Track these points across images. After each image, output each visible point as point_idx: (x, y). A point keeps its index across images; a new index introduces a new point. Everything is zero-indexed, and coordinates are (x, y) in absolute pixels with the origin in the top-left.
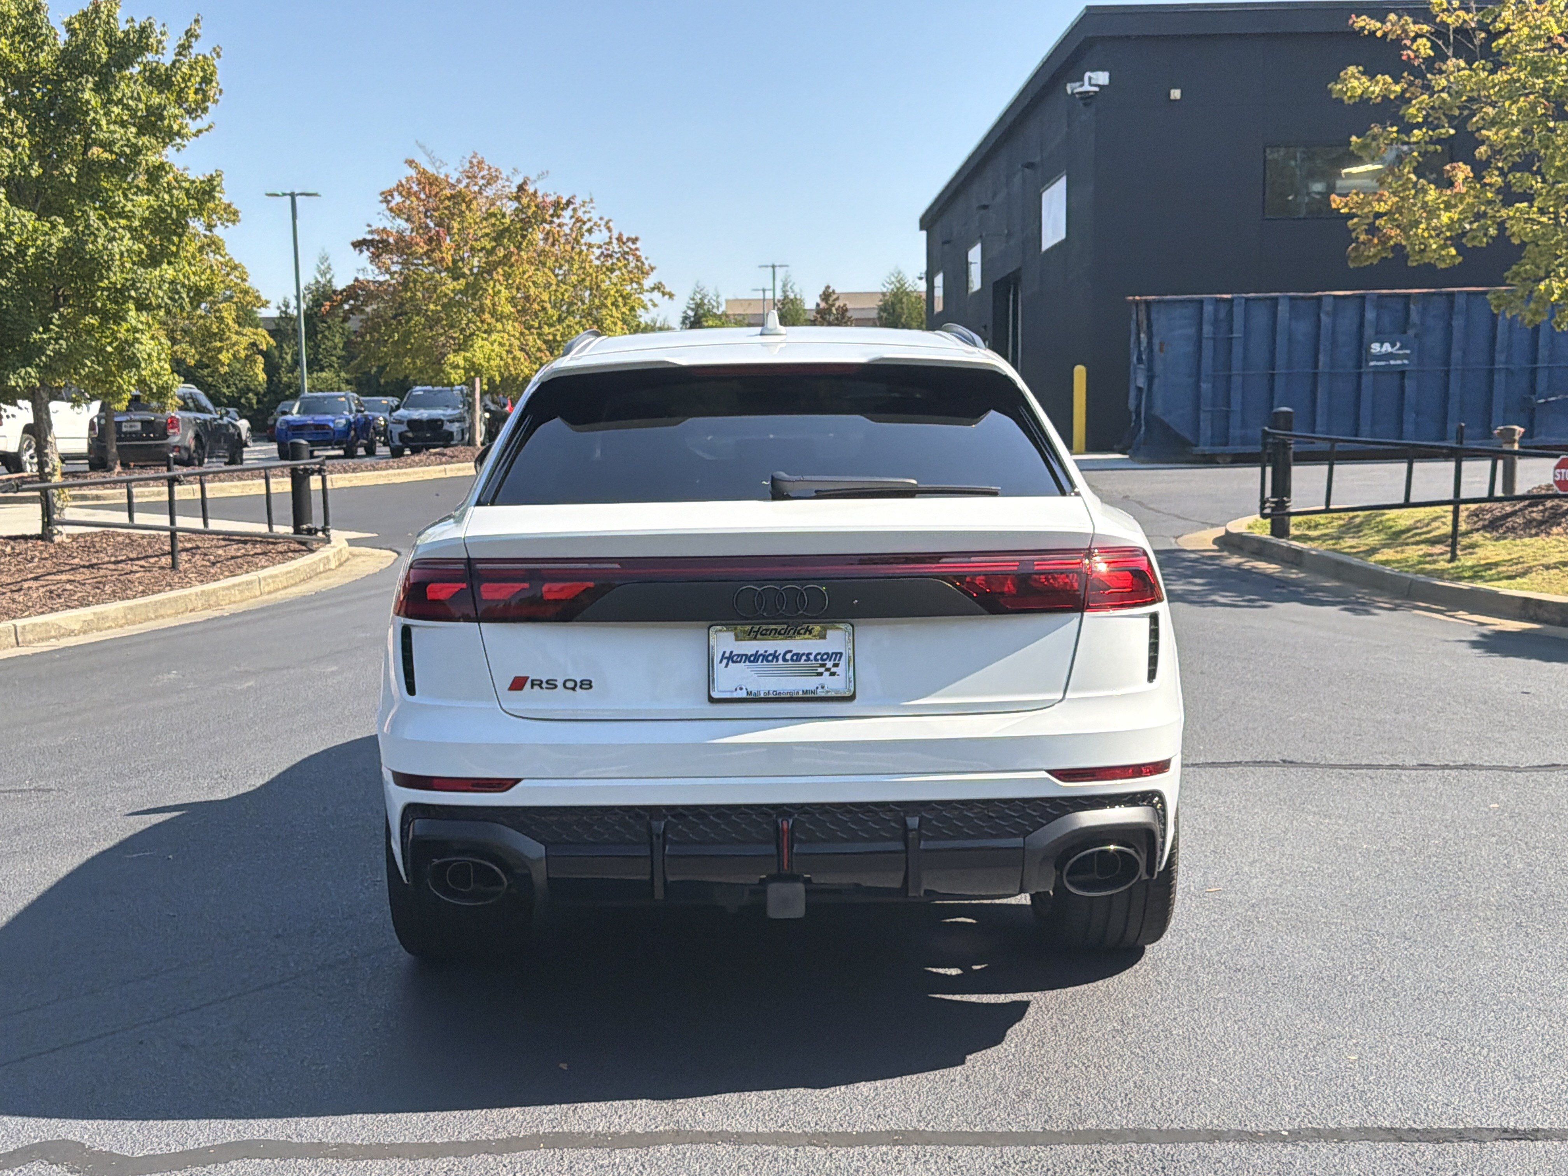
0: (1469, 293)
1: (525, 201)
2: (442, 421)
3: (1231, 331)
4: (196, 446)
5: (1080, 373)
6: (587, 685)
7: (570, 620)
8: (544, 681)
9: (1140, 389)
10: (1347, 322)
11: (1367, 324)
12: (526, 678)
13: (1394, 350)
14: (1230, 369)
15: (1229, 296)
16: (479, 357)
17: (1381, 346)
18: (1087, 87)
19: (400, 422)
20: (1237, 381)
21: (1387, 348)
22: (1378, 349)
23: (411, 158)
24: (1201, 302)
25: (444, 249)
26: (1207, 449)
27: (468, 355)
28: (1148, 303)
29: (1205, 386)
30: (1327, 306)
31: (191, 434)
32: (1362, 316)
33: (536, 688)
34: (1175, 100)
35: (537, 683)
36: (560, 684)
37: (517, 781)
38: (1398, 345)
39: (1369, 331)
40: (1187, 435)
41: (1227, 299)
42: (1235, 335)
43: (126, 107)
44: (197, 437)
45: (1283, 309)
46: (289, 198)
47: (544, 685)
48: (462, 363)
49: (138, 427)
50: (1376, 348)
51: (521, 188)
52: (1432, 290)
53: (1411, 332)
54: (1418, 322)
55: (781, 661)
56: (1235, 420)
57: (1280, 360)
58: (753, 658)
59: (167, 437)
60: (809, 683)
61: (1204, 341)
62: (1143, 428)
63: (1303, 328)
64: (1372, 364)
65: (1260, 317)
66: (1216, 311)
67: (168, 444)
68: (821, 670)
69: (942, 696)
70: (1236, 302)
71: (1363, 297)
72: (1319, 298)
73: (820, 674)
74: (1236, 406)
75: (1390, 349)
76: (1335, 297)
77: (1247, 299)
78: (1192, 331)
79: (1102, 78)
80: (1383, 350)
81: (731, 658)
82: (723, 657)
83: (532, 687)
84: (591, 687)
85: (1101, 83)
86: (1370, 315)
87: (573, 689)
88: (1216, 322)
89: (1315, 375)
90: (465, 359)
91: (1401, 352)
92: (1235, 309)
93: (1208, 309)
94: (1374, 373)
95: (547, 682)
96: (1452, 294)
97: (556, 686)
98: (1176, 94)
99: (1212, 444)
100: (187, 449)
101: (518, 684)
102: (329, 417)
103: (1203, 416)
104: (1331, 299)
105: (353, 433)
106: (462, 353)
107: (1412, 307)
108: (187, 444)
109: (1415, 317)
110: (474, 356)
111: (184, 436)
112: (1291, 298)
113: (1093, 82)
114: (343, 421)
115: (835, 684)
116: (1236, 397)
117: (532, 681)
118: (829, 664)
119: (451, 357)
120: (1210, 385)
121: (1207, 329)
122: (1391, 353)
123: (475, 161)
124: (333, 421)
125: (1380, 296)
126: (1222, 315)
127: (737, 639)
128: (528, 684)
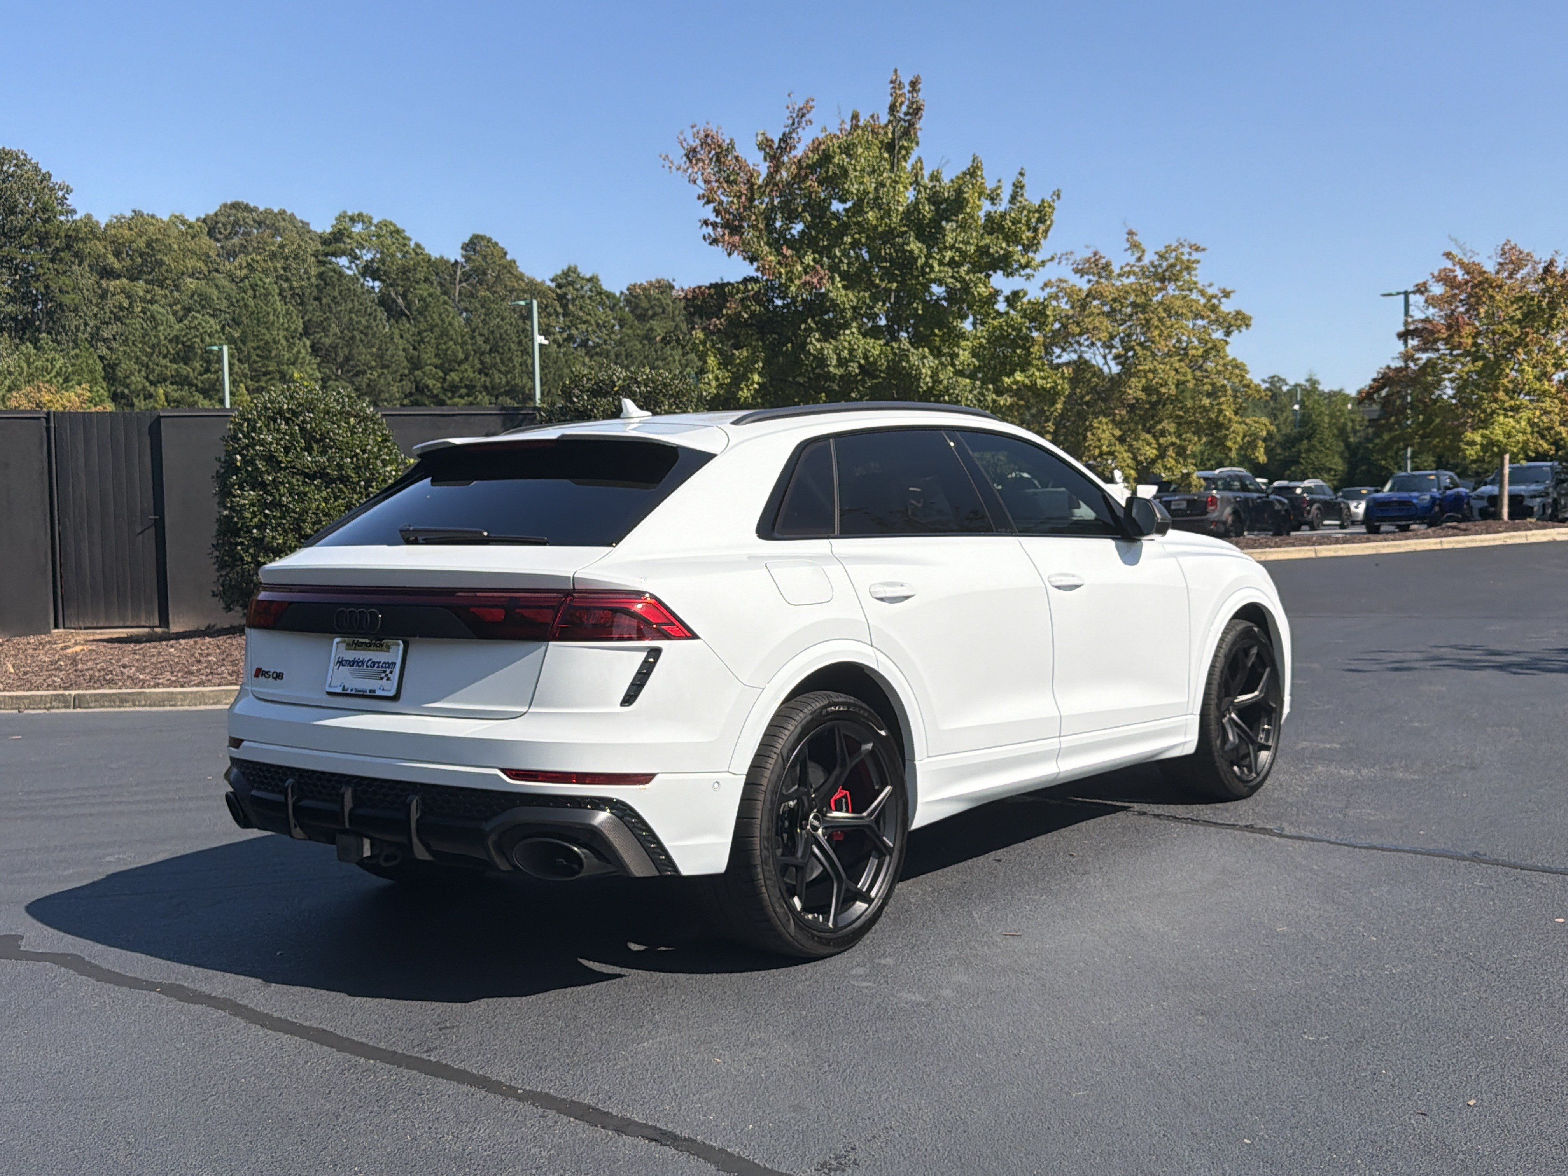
1: (1550, 281)
2: (1521, 496)
4: (1234, 521)
6: (281, 676)
16: (1497, 433)
19: (1480, 498)
23: (1447, 250)
25: (1463, 334)
27: (1488, 432)
31: (1228, 510)
43: (958, 250)
44: (1235, 512)
46: (1402, 297)
48: (1478, 439)
49: (1184, 505)
51: (1546, 270)
55: (364, 667)
58: (352, 664)
59: (1206, 513)
60: (372, 685)
67: (1207, 520)
68: (382, 675)
69: (449, 702)
73: (382, 678)
81: (339, 662)
84: (283, 678)
90: (1483, 436)
100: (1225, 523)
102: (1415, 494)
105: (1437, 509)
106: (1481, 431)
108: (1224, 518)
110: (1492, 433)
111: (1222, 513)
114: (1427, 497)
115: (388, 687)
119: (1469, 435)
123: (1507, 248)
124: (1417, 498)
127: (347, 648)
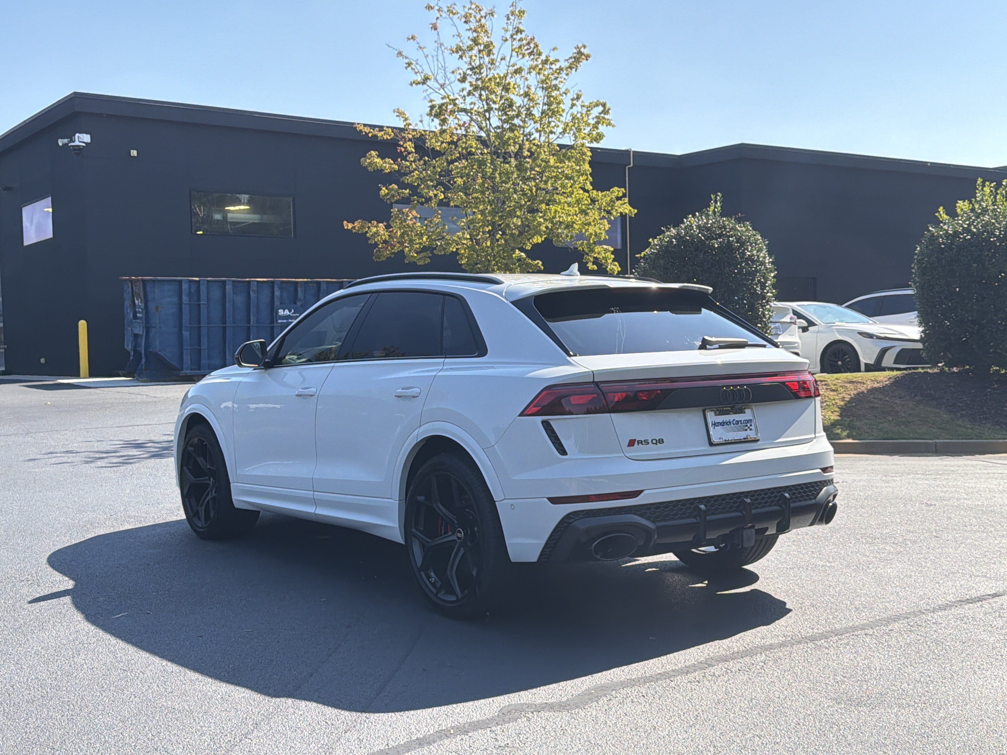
0: (327, 282)
3: (199, 300)
5: (82, 325)
6: (661, 441)
7: (654, 410)
8: (643, 440)
9: (136, 336)
10: (265, 296)
11: (276, 299)
12: (635, 440)
13: (291, 314)
14: (200, 324)
15: (197, 279)
17: (284, 311)
18: (77, 143)
20: (204, 331)
21: (287, 312)
22: (282, 313)
24: (180, 282)
26: (189, 372)
28: (143, 281)
29: (186, 334)
30: (254, 287)
32: (273, 293)
33: (640, 444)
34: (134, 157)
35: (641, 442)
36: (650, 441)
37: (641, 492)
38: (293, 311)
39: (277, 303)
40: (175, 363)
41: (196, 281)
42: (201, 303)
45: (229, 287)
47: (643, 443)
50: (281, 312)
52: (309, 280)
53: (299, 304)
54: (302, 298)
55: (732, 425)
56: (204, 354)
57: (229, 320)
58: (722, 424)
60: (741, 435)
61: (183, 306)
62: (143, 360)
63: (240, 299)
64: (279, 321)
65: (216, 293)
66: (190, 288)
68: (746, 428)
70: (201, 282)
71: (273, 283)
72: (249, 282)
73: (746, 430)
74: (204, 346)
75: (288, 313)
76: (258, 281)
77: (208, 281)
78: (175, 299)
79: (87, 138)
80: (285, 313)
81: (715, 424)
82: (712, 424)
83: (638, 444)
84: (663, 442)
85: (86, 141)
86: (277, 293)
87: (656, 444)
88: (190, 294)
89: (249, 328)
91: (294, 315)
92: (202, 287)
93: (185, 286)
94: (281, 326)
95: (644, 441)
96: (320, 282)
97: (648, 443)
98: (134, 153)
99: (191, 369)
101: (632, 443)
103: (185, 352)
104: (256, 283)
107: (299, 289)
109: (300, 295)
112: (233, 281)
113: (80, 140)
115: (751, 434)
116: (204, 340)
117: (638, 441)
118: (749, 425)
120: (188, 333)
121: (185, 299)
122: (289, 315)
125: (282, 282)
126: (193, 290)
127: (716, 415)
128: (636, 443)
